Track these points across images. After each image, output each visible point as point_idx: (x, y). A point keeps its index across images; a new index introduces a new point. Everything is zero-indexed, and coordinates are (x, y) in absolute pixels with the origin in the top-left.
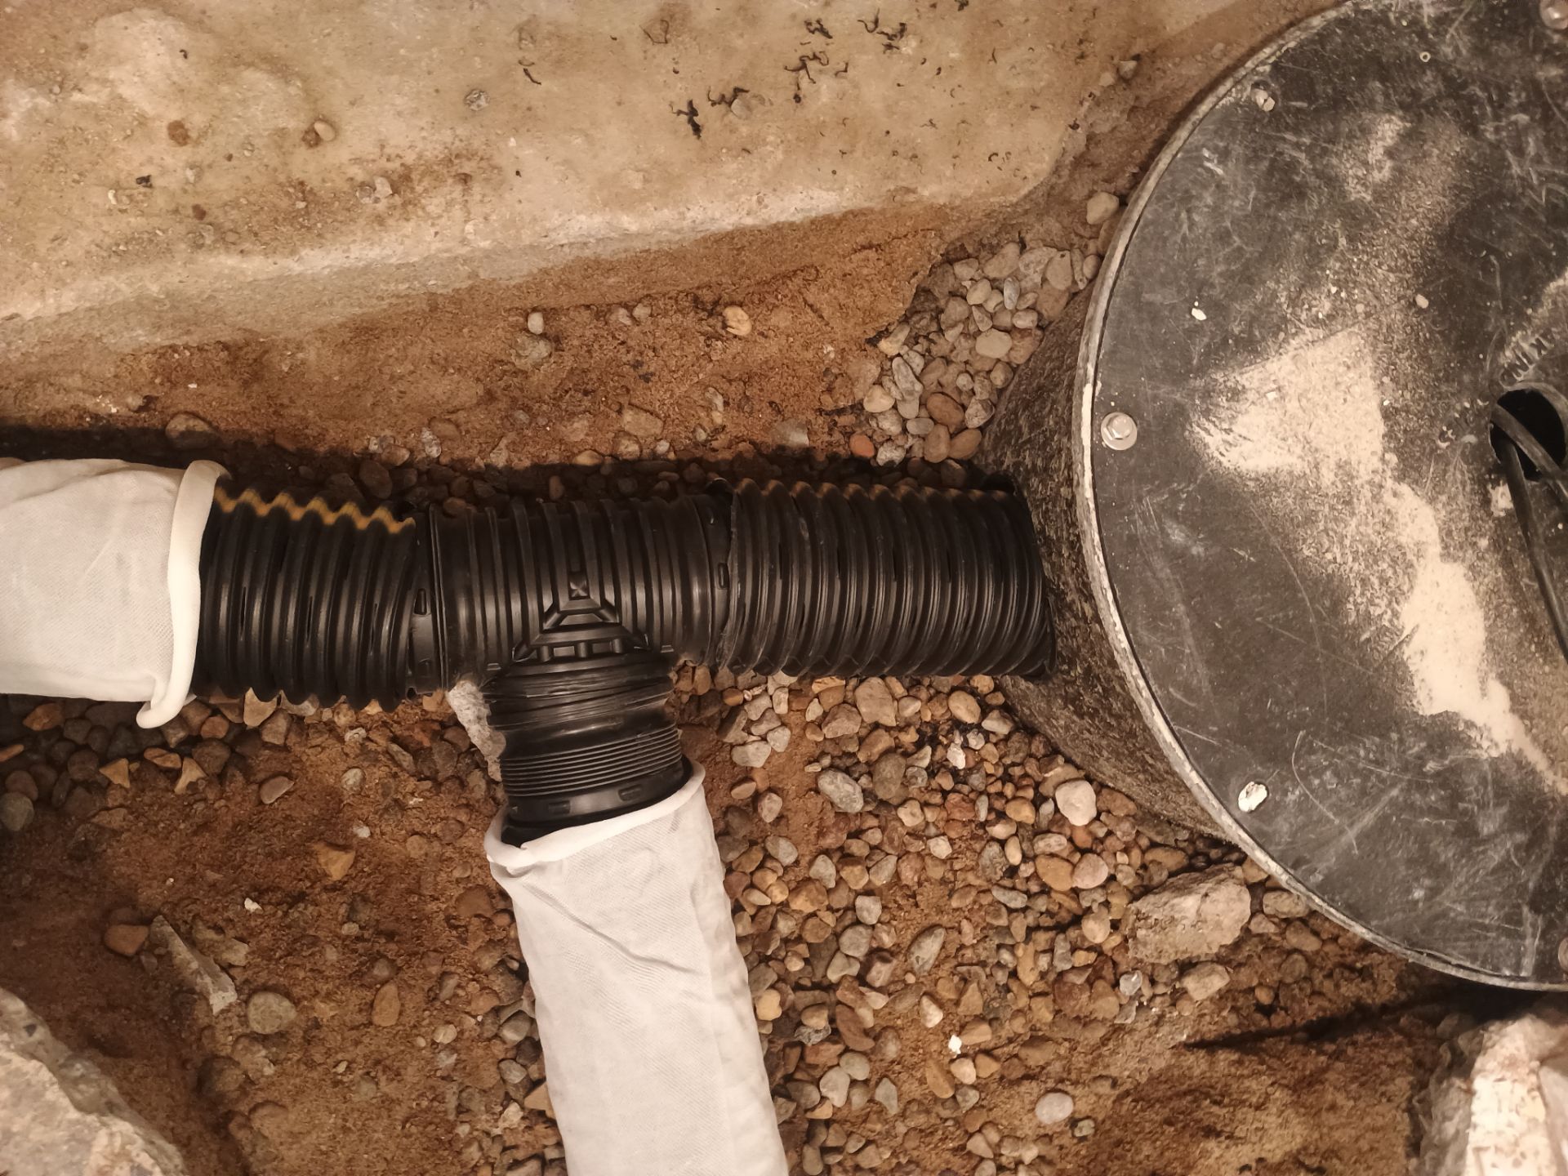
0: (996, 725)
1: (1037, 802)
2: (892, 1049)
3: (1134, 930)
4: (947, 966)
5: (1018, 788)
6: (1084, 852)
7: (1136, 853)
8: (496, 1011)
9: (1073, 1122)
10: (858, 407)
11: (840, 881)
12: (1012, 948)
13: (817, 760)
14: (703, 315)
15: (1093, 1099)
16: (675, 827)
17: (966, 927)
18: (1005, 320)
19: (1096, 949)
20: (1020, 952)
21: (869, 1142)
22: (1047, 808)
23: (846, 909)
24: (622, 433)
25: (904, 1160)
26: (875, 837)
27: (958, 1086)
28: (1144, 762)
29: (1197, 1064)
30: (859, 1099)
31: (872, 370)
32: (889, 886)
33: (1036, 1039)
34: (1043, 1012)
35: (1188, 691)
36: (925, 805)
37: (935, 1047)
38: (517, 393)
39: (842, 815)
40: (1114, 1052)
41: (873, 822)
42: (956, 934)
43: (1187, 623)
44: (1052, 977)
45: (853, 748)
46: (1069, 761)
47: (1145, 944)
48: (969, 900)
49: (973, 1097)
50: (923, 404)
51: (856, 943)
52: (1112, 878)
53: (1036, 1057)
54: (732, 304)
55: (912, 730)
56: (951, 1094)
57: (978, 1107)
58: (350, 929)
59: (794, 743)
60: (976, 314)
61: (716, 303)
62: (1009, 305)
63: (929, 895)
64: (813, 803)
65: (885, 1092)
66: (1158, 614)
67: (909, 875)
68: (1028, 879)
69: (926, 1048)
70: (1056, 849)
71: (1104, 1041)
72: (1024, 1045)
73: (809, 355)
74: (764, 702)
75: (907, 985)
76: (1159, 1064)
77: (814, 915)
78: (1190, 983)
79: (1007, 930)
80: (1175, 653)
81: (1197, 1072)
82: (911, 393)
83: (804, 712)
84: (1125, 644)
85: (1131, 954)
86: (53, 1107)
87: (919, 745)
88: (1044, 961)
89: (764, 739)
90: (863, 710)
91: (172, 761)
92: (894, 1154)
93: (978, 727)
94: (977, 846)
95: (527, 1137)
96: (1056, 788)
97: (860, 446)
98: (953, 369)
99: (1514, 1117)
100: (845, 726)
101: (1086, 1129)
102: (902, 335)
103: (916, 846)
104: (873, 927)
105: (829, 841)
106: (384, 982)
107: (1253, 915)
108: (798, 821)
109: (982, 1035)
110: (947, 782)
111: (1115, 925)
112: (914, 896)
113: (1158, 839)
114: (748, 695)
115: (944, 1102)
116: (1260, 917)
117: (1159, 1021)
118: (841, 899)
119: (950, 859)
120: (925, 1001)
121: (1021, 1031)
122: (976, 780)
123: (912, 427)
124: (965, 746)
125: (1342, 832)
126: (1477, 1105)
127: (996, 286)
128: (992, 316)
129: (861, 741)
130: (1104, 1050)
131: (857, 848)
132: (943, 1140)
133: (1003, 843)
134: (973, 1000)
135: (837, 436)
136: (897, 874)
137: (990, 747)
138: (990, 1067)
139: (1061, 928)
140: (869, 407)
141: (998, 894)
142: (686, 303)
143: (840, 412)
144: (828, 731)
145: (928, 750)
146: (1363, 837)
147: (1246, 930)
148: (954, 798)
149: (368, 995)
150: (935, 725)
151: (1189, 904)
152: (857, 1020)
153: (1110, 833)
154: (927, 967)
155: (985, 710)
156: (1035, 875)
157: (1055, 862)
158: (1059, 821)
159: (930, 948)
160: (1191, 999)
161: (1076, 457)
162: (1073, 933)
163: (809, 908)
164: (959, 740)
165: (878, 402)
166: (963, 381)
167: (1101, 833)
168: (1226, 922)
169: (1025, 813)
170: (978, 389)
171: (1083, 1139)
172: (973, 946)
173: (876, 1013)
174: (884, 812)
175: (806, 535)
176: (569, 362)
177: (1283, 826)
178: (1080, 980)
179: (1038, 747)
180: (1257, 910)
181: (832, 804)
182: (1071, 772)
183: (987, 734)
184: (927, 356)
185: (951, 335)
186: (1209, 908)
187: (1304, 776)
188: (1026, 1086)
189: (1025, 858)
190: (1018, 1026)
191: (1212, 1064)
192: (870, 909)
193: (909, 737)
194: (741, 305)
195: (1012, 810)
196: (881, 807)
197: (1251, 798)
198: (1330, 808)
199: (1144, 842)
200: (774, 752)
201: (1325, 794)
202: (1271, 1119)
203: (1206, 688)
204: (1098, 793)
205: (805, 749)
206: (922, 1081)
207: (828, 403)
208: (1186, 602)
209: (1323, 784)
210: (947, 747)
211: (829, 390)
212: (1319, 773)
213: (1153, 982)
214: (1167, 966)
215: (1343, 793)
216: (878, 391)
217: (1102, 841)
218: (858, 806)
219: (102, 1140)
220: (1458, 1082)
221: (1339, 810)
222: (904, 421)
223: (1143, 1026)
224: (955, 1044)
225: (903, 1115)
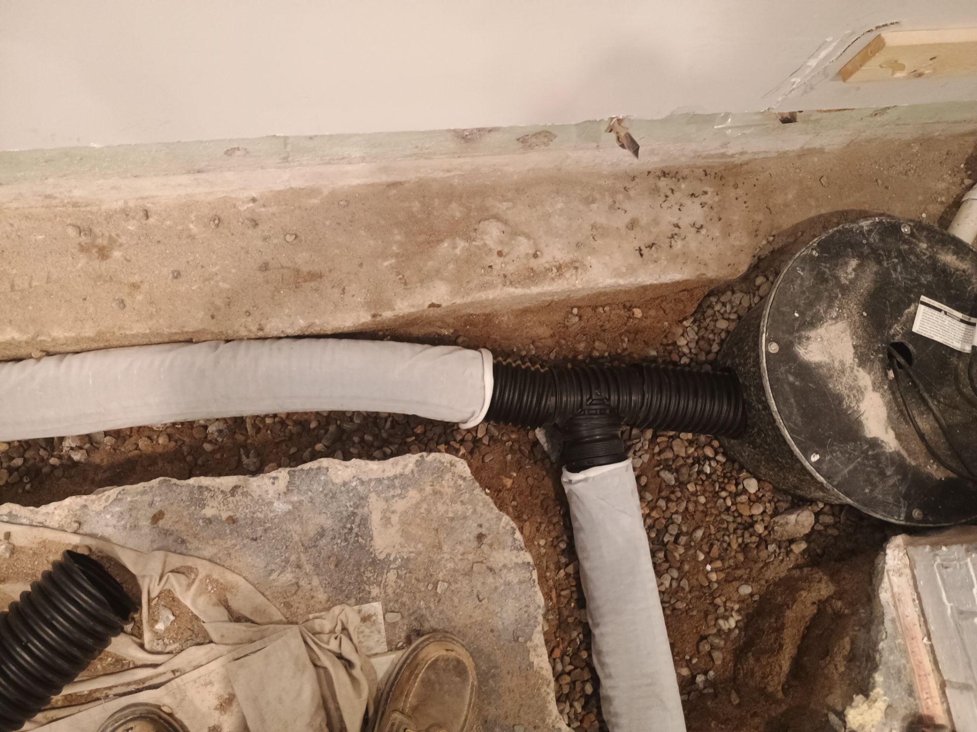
0: (720, 458)
1: (737, 485)
2: (686, 567)
3: (773, 528)
4: (706, 540)
5: (729, 480)
6: (754, 502)
7: (773, 504)
8: (557, 538)
9: (751, 595)
10: (674, 343)
11: (667, 508)
12: (729, 536)
13: (659, 466)
14: (626, 310)
15: (759, 587)
16: (627, 470)
17: (712, 527)
18: (726, 316)
19: (760, 535)
20: (731, 537)
21: (678, 600)
22: (740, 487)
23: (669, 519)
24: (594, 348)
25: (691, 607)
26: (679, 494)
27: (710, 582)
28: (778, 461)
29: (796, 573)
30: (675, 584)
31: (680, 331)
32: (684, 512)
33: (737, 567)
34: (741, 557)
35: (796, 425)
36: (696, 484)
37: (701, 568)
38: (562, 334)
39: (668, 486)
40: (766, 571)
41: (678, 489)
42: (708, 530)
43: (794, 405)
44: (743, 546)
45: (671, 463)
46: (748, 471)
47: (777, 532)
48: (712, 518)
49: (716, 586)
50: (697, 343)
51: (674, 530)
52: (764, 512)
53: (739, 573)
54: (636, 307)
55: (691, 458)
56: (707, 584)
57: (717, 588)
58: (514, 503)
59: (650, 460)
60: (717, 313)
61: (630, 307)
62: (728, 311)
63: (698, 516)
64: (658, 480)
65: (684, 583)
66: (786, 401)
67: (691, 507)
68: (733, 512)
69: (698, 568)
70: (744, 501)
71: (762, 568)
72: (733, 569)
73: (659, 325)
74: (640, 445)
75: (691, 546)
76: (783, 575)
77: (658, 519)
78: (793, 547)
79: (727, 529)
80: (791, 413)
81: (796, 576)
82: (694, 339)
83: (653, 449)
84: (776, 409)
85: (772, 536)
86: (492, 508)
87: (693, 464)
88: (740, 540)
89: (640, 457)
90: (675, 449)
91: (457, 446)
92: (687, 605)
93: (714, 459)
94: (715, 500)
95: (567, 581)
96: (743, 480)
97: (675, 357)
98: (708, 332)
99: (899, 562)
100: (669, 455)
101: (756, 598)
102: (692, 320)
103: (694, 498)
104: (679, 525)
105: (663, 494)
106: (526, 521)
107: (815, 524)
108: (652, 486)
109: (718, 564)
110: (704, 477)
111: (766, 528)
112: (693, 516)
113: (781, 499)
114: (634, 441)
115: (705, 587)
116: (817, 524)
117: (782, 561)
118: (668, 515)
119: (705, 504)
120: (698, 552)
121: (732, 564)
122: (714, 477)
123: (693, 351)
124: (710, 465)
125: (843, 470)
126: (887, 558)
127: (724, 304)
128: (722, 314)
129: (674, 461)
130: (763, 570)
131: (673, 497)
132: (705, 600)
133: (725, 499)
134: (715, 551)
135: (666, 354)
136: (687, 508)
137: (719, 466)
138: (722, 575)
139: (745, 529)
140: (679, 343)
141: (724, 517)
142: (621, 306)
143: (668, 345)
144: (663, 456)
145: (697, 465)
146: (849, 472)
147: (813, 529)
148: (706, 483)
149: (522, 524)
150: (698, 458)
151: (792, 518)
152: (675, 557)
153: (763, 496)
154: (698, 540)
155: (716, 453)
156: (737, 510)
157: (743, 506)
158: (745, 491)
159: (699, 534)
160: (794, 553)
161: (760, 354)
162: (751, 530)
163: (657, 516)
164: (707, 463)
165: (682, 342)
166: (711, 336)
167: (760, 495)
168: (806, 524)
169: (733, 488)
170: (716, 339)
171: (755, 601)
172: (714, 534)
173: (680, 555)
174: (681, 486)
175: (667, 381)
176: (583, 324)
177: (825, 467)
178: (754, 546)
179: (736, 466)
180: (817, 521)
181: (665, 481)
182: (749, 475)
183: (718, 462)
184: (699, 326)
185: (708, 320)
186: (800, 518)
187: (831, 453)
188: (734, 583)
189: (732, 504)
190: (731, 562)
191: (802, 572)
192: (678, 519)
193: (690, 461)
194: (639, 308)
195: (727, 487)
196: (682, 484)
197: (815, 458)
198: (840, 462)
199: (776, 500)
200: (643, 462)
201: (837, 458)
202: (823, 585)
203: (800, 424)
204: (759, 482)
205: (654, 462)
206: (697, 579)
207: (665, 341)
208: (794, 398)
209: (837, 455)
210: (703, 465)
211: (666, 337)
212: (836, 452)
213: (780, 548)
214: (785, 541)
215: (843, 458)
216: (682, 338)
217: (760, 498)
218: (673, 482)
219: (504, 519)
220: (882, 553)
221: (842, 463)
222: (690, 349)
223: (776, 563)
224: (709, 567)
225: (690, 592)
